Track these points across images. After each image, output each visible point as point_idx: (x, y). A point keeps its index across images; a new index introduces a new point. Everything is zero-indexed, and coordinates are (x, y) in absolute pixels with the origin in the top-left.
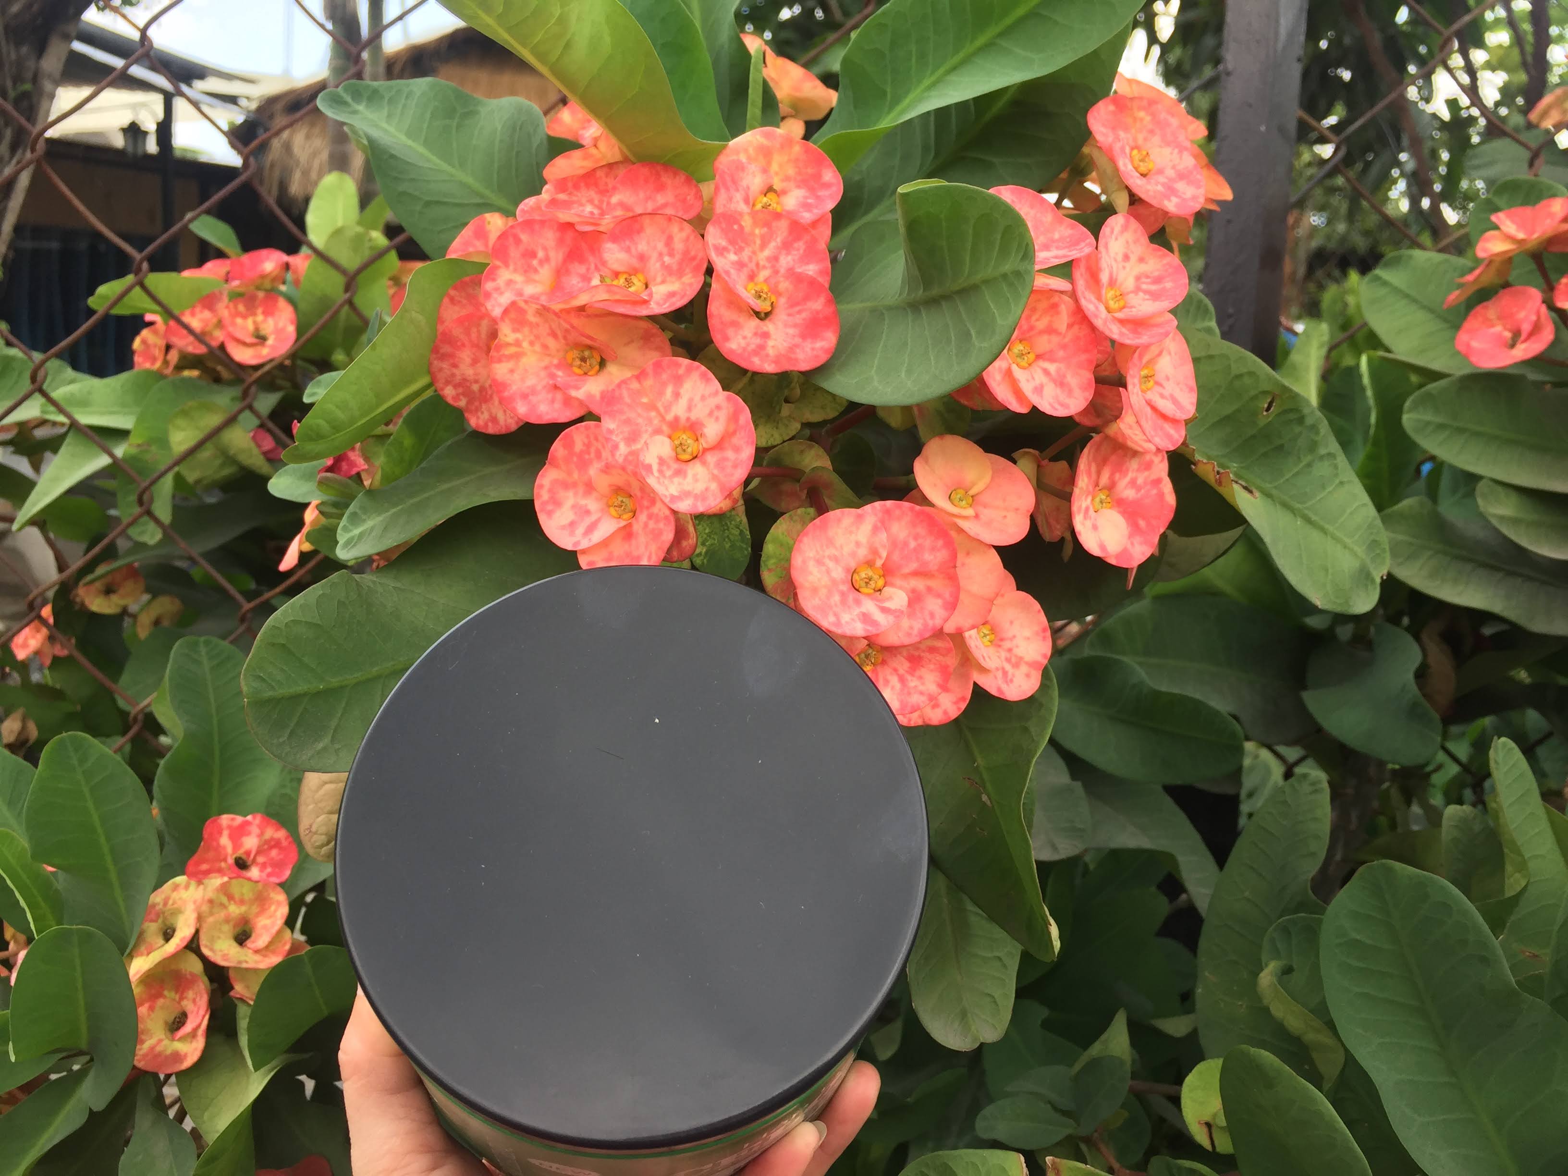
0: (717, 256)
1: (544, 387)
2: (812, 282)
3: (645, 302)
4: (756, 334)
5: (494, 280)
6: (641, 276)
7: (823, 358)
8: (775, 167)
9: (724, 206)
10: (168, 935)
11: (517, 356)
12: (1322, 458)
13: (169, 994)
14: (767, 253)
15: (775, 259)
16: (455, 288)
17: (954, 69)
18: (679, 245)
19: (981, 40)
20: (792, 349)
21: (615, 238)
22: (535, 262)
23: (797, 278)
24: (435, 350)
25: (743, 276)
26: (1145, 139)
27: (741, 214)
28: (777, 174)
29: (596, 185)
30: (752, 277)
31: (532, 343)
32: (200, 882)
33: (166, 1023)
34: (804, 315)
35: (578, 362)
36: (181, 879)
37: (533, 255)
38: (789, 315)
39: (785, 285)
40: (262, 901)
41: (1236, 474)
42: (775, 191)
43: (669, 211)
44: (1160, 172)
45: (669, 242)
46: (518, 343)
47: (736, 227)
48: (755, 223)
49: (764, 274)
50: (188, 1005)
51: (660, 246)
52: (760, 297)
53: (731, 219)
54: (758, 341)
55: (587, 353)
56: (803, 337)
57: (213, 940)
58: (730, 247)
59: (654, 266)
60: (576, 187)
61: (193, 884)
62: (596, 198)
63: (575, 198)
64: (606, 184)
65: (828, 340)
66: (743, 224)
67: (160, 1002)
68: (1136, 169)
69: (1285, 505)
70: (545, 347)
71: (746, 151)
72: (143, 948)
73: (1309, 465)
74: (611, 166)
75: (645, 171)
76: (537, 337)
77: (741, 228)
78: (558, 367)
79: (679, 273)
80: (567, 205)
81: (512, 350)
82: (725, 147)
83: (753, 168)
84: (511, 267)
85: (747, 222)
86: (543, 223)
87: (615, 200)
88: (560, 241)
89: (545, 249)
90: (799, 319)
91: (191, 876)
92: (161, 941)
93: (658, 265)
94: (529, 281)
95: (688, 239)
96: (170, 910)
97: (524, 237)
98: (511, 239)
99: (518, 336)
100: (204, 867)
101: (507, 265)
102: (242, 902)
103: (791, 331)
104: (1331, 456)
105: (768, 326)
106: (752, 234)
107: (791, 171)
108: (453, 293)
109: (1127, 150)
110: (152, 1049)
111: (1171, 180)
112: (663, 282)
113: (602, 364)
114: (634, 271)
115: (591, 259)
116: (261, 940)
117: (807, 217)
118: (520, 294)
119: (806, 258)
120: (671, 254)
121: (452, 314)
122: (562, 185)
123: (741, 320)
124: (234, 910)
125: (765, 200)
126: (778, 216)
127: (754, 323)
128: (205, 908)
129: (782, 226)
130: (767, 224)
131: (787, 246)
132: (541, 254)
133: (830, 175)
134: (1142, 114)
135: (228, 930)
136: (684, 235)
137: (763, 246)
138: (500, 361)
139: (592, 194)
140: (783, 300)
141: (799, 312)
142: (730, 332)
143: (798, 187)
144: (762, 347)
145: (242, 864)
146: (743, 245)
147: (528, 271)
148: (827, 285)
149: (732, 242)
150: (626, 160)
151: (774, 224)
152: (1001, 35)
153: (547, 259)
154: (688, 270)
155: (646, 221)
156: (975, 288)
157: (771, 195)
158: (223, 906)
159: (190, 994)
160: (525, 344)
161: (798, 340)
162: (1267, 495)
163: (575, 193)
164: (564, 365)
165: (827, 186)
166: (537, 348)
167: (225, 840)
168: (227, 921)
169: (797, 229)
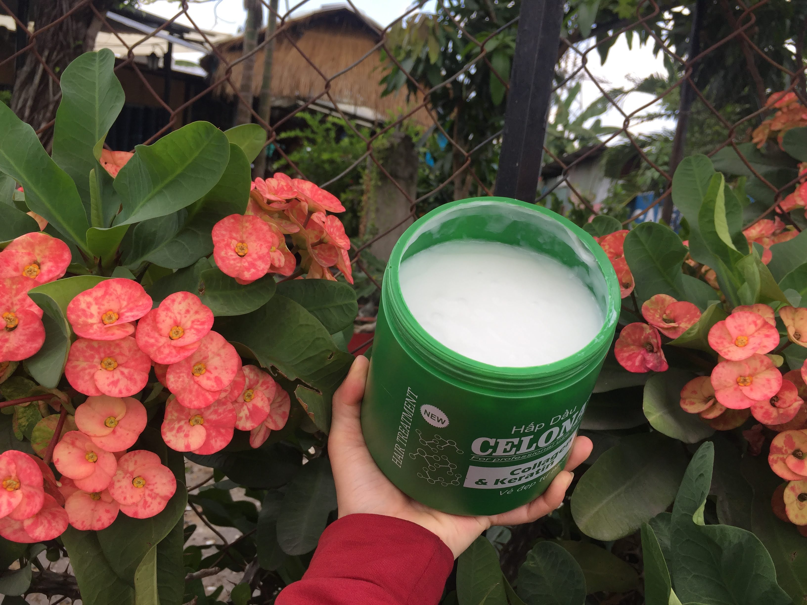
2: (33, 314)
4: (1, 340)
7: (33, 352)
8: (37, 251)
15: (24, 300)
20: (18, 348)
23: (26, 313)
27: (4, 279)
30: (8, 310)
34: (31, 330)
38: (23, 329)
39: (20, 315)
42: (37, 263)
48: (13, 283)
49: (15, 308)
52: (8, 320)
56: (28, 341)
65: (37, 344)
66: (5, 284)
71: (21, 244)
77: (4, 286)
85: (8, 283)
90: (27, 332)
103: (22, 338)
105: (10, 335)
106: (11, 288)
107: (47, 253)
111: (255, 260)
117: (46, 278)
125: (31, 267)
127: (4, 333)
129: (30, 284)
130: (21, 283)
137: (17, 294)
140: (21, 322)
141: (28, 328)
143: (50, 261)
146: (4, 294)
151: (25, 283)
157: (34, 265)
165: (64, 259)
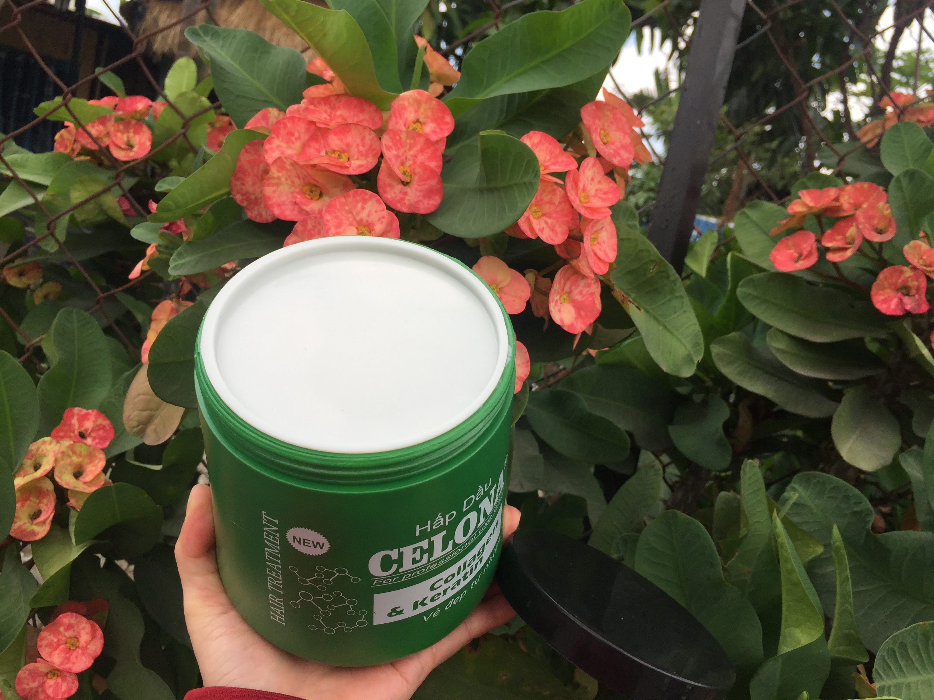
0: (386, 149)
1: (290, 202)
2: (432, 171)
3: (347, 168)
4: (400, 192)
5: (270, 144)
6: (346, 154)
8: (422, 110)
9: (394, 126)
10: (37, 467)
11: (278, 185)
12: (676, 297)
13: (33, 499)
14: (412, 152)
16: (249, 144)
17: (519, 75)
18: (368, 142)
19: (533, 64)
20: (417, 202)
21: (336, 133)
22: (293, 139)
23: (425, 168)
24: (234, 175)
25: (398, 162)
26: (608, 126)
27: (401, 131)
28: (422, 114)
29: (330, 104)
30: (402, 164)
31: (286, 179)
32: (58, 442)
33: (29, 515)
34: (426, 186)
35: (309, 193)
36: (47, 439)
37: (292, 134)
39: (418, 170)
40: (91, 456)
41: (633, 300)
42: (420, 122)
43: (365, 124)
44: (613, 143)
45: (363, 139)
46: (279, 178)
47: (398, 137)
48: (407, 137)
49: (408, 163)
50: (43, 507)
51: (359, 141)
52: (405, 174)
53: (396, 133)
54: (401, 196)
55: (314, 189)
56: (424, 197)
57: (61, 473)
58: (394, 148)
59: (354, 150)
60: (319, 103)
61: (54, 442)
62: (329, 110)
63: (318, 109)
64: (335, 105)
65: (435, 201)
66: (401, 136)
67: (28, 503)
68: (602, 140)
69: (655, 319)
70: (293, 182)
71: (408, 100)
72: (22, 473)
73: (669, 300)
74: (338, 96)
75: (355, 102)
76: (289, 177)
77: (400, 138)
78: (298, 193)
79: (366, 156)
80: (314, 112)
81: (275, 181)
82: (398, 96)
83: (411, 109)
84: (281, 139)
85: (404, 136)
86: (300, 119)
87: (338, 113)
88: (307, 130)
89: (299, 132)
90: (423, 188)
91: (54, 438)
92: (32, 470)
93: (356, 150)
94: (289, 147)
95: (373, 139)
96: (39, 454)
97: (289, 125)
98: (282, 125)
99: (280, 174)
100: (62, 434)
101: (278, 137)
102: (80, 456)
103: (418, 193)
104: (681, 297)
105: (408, 189)
106: (405, 142)
107: (429, 113)
108: (248, 147)
109: (599, 130)
110: (20, 527)
111: (618, 148)
112: (357, 159)
113: (321, 195)
114: (343, 151)
115: (322, 142)
116: (88, 477)
117: (434, 138)
118: (283, 153)
119: (430, 159)
120: (363, 146)
121: (245, 158)
122: (312, 101)
123: (394, 184)
124: (76, 459)
125: (415, 126)
126: (419, 135)
127: (400, 186)
128: (59, 456)
129: (422, 140)
131: (422, 151)
132: (296, 135)
133: (449, 118)
134: (608, 113)
135: (70, 470)
136: (371, 137)
137: (410, 149)
138: (268, 186)
139: (327, 108)
140: (416, 178)
141: (424, 185)
142: (388, 189)
143: (432, 122)
144: (402, 199)
145: (82, 436)
146: (400, 147)
147: (289, 142)
148: (439, 173)
149: (395, 144)
150: (346, 94)
151: (417, 139)
152: (543, 62)
153: (299, 138)
154: (370, 155)
155: (353, 127)
156: (511, 186)
157: (418, 124)
158: (69, 456)
159: (45, 501)
160: (283, 179)
161: (421, 198)
162: (647, 311)
163: (318, 106)
164: (302, 193)
165: (447, 124)
166: (289, 182)
167: (75, 422)
168: (71, 464)
169: (429, 143)
